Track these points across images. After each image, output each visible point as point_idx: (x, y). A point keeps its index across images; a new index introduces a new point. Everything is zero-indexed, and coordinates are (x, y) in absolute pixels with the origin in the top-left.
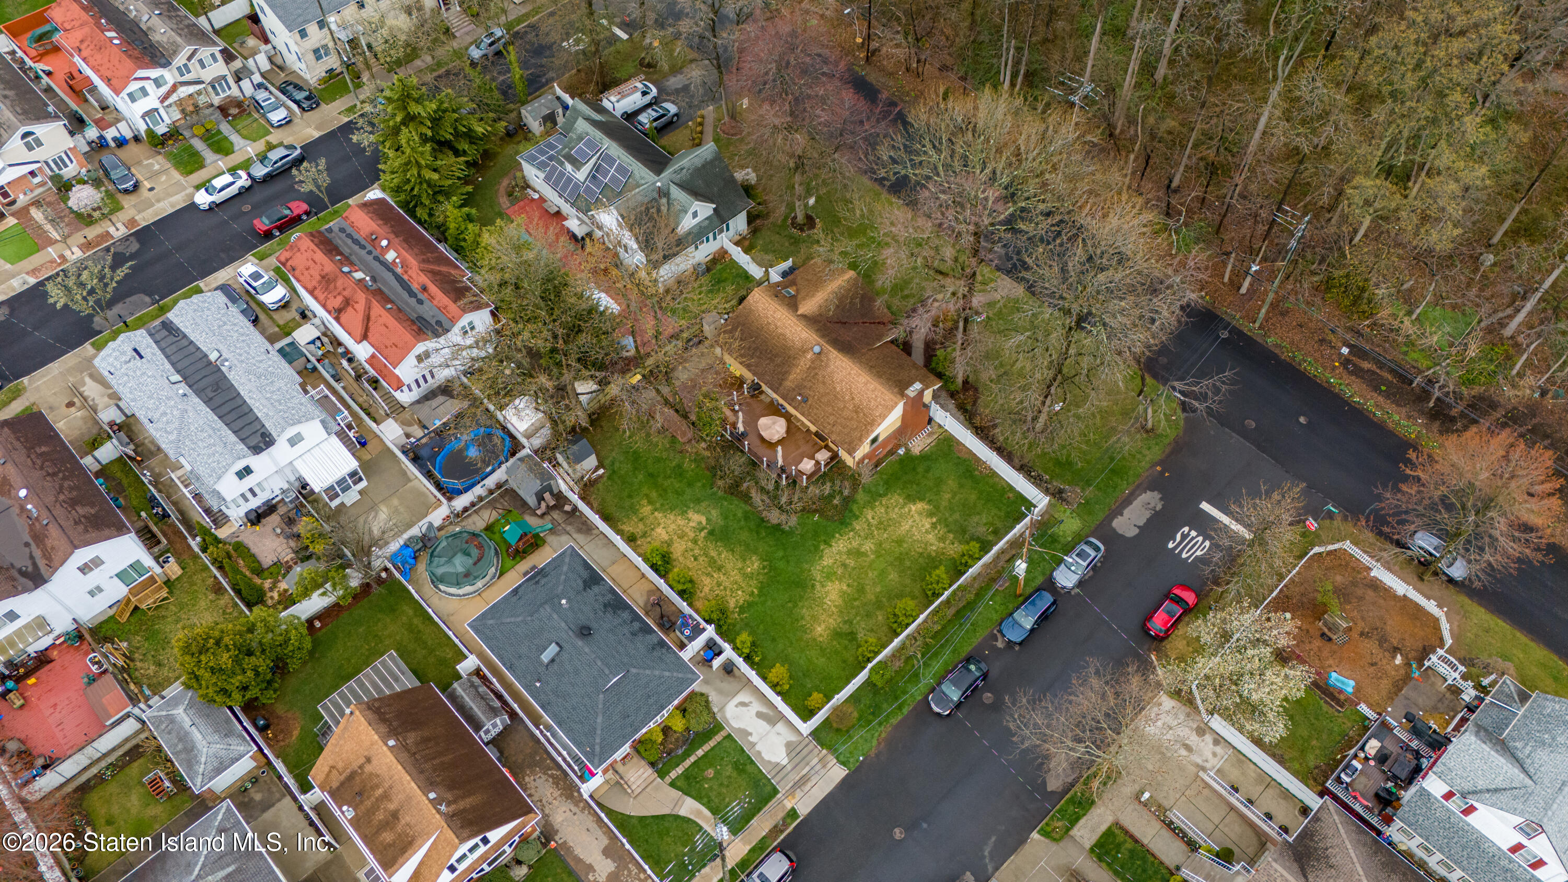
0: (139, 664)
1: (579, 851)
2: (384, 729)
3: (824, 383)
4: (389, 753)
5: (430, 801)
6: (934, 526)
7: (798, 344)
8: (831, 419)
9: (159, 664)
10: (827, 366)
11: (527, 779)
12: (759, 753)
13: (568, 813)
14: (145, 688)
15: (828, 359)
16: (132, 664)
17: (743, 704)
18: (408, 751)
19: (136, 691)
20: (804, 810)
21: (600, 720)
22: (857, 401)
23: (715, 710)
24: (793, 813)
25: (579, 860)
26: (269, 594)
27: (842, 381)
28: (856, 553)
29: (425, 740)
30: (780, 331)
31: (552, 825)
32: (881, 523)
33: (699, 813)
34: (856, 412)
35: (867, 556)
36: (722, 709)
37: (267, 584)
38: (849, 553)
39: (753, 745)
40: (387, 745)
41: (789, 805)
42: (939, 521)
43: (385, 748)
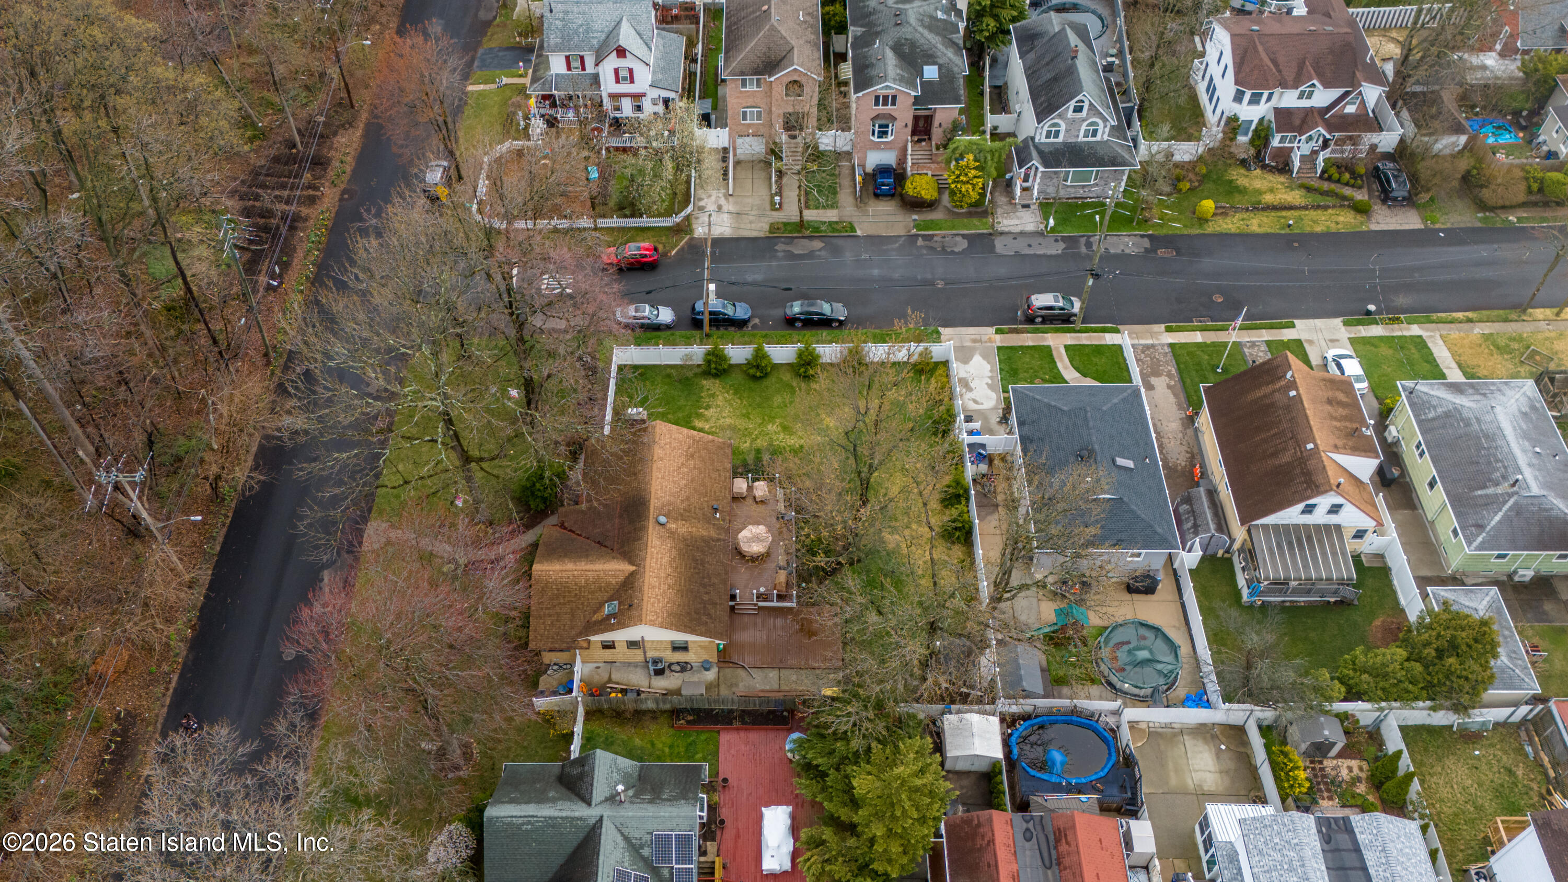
0: (1535, 786)
1: (1172, 399)
2: (1312, 464)
3: (688, 499)
4: (1317, 437)
5: (1297, 389)
6: (708, 407)
7: (669, 544)
8: (715, 475)
9: (1510, 772)
10: (670, 504)
11: (1183, 464)
12: (991, 371)
13: (1165, 423)
14: (1531, 755)
15: (663, 505)
16: (1544, 791)
17: (975, 402)
18: (1297, 442)
19: (1542, 754)
20: (990, 330)
21: (1115, 401)
22: (683, 460)
23: (1001, 411)
24: (998, 332)
25: (1175, 395)
26: (1363, 775)
27: (674, 482)
28: (785, 429)
29: (1275, 454)
30: (669, 571)
31: (1183, 424)
32: (745, 436)
33: (1066, 368)
34: (692, 456)
35: (781, 424)
36: (995, 408)
37: (1361, 789)
38: (791, 433)
39: (991, 378)
40: (1316, 445)
41: (998, 337)
42: (700, 407)
43: (1319, 442)
